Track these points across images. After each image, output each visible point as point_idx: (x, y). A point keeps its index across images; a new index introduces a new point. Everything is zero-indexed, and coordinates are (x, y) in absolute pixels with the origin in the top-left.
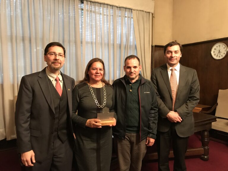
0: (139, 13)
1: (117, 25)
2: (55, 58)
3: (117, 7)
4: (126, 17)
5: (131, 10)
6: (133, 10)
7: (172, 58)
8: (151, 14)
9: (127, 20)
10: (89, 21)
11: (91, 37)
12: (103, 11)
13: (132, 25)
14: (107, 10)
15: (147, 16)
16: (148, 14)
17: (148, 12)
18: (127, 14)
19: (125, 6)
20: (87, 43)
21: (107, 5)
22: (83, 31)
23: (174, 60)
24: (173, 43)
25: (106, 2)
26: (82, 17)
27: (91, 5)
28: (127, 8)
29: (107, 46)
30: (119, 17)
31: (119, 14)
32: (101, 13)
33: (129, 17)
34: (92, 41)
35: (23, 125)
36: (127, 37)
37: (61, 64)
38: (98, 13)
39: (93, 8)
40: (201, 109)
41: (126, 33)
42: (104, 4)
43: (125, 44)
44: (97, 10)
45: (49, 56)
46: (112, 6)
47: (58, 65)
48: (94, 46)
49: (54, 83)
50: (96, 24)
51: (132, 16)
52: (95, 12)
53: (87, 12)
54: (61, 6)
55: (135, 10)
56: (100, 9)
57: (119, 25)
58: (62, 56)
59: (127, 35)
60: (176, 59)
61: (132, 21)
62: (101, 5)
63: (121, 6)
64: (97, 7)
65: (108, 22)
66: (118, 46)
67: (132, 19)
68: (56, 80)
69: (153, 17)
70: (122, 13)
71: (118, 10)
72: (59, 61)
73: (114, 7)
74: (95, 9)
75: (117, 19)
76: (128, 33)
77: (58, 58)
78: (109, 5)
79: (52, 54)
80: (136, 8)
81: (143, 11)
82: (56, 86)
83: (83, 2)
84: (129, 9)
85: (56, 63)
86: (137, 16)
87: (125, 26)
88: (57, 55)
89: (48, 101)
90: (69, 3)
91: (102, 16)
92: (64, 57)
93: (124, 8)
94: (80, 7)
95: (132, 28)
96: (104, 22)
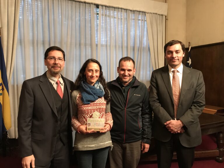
0: (152, 16)
1: (131, 28)
2: (54, 63)
3: (131, 11)
4: (139, 20)
5: (144, 13)
6: (147, 13)
7: (174, 59)
8: (164, 17)
9: (140, 23)
10: (104, 25)
11: (106, 40)
12: (118, 15)
13: (145, 28)
14: (121, 13)
15: (161, 19)
16: (161, 17)
17: (161, 15)
18: (140, 17)
19: (138, 9)
20: (102, 45)
21: (121, 9)
22: (99, 34)
23: (176, 60)
24: (173, 42)
25: (120, 7)
26: (98, 21)
27: (106, 9)
28: (141, 12)
29: (121, 48)
30: (133, 20)
31: (133, 17)
32: (116, 17)
33: (142, 20)
34: (106, 44)
35: (24, 129)
36: (141, 39)
37: (60, 68)
38: (113, 17)
39: (108, 12)
40: (216, 111)
41: (139, 36)
42: (118, 8)
43: (138, 46)
44: (111, 14)
45: (49, 60)
46: (126, 10)
47: (58, 69)
48: (108, 48)
49: (55, 86)
50: (110, 28)
51: (145, 19)
52: (109, 16)
53: (102, 16)
54: (78, 11)
55: (148, 13)
56: (114, 13)
57: (133, 28)
58: (62, 60)
59: (140, 38)
60: (178, 59)
61: (145, 24)
62: (116, 9)
63: (134, 9)
64: (111, 11)
65: (122, 25)
66: (132, 48)
67: (145, 22)
68: (57, 83)
69: (166, 19)
70: (135, 16)
71: (131, 13)
72: (59, 65)
73: (128, 11)
74: (110, 13)
75: (131, 22)
76: (142, 36)
77: (57, 62)
78: (123, 9)
79: (52, 58)
80: (150, 12)
81: (156, 14)
82: (57, 89)
83: (99, 7)
84: (143, 12)
85: (56, 67)
86: (150, 19)
87: (139, 29)
88: (57, 59)
89: (50, 104)
90: (85, 8)
91: (116, 20)
92: (63, 61)
93: (137, 11)
94: (95, 12)
95: (145, 31)
96: (119, 26)
